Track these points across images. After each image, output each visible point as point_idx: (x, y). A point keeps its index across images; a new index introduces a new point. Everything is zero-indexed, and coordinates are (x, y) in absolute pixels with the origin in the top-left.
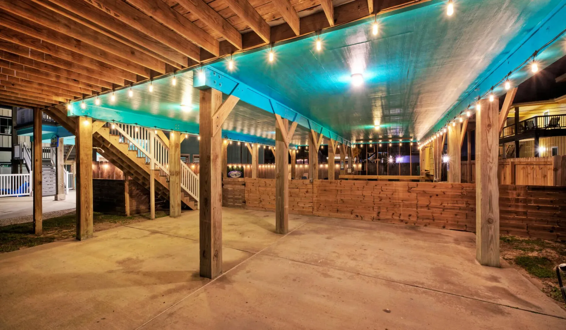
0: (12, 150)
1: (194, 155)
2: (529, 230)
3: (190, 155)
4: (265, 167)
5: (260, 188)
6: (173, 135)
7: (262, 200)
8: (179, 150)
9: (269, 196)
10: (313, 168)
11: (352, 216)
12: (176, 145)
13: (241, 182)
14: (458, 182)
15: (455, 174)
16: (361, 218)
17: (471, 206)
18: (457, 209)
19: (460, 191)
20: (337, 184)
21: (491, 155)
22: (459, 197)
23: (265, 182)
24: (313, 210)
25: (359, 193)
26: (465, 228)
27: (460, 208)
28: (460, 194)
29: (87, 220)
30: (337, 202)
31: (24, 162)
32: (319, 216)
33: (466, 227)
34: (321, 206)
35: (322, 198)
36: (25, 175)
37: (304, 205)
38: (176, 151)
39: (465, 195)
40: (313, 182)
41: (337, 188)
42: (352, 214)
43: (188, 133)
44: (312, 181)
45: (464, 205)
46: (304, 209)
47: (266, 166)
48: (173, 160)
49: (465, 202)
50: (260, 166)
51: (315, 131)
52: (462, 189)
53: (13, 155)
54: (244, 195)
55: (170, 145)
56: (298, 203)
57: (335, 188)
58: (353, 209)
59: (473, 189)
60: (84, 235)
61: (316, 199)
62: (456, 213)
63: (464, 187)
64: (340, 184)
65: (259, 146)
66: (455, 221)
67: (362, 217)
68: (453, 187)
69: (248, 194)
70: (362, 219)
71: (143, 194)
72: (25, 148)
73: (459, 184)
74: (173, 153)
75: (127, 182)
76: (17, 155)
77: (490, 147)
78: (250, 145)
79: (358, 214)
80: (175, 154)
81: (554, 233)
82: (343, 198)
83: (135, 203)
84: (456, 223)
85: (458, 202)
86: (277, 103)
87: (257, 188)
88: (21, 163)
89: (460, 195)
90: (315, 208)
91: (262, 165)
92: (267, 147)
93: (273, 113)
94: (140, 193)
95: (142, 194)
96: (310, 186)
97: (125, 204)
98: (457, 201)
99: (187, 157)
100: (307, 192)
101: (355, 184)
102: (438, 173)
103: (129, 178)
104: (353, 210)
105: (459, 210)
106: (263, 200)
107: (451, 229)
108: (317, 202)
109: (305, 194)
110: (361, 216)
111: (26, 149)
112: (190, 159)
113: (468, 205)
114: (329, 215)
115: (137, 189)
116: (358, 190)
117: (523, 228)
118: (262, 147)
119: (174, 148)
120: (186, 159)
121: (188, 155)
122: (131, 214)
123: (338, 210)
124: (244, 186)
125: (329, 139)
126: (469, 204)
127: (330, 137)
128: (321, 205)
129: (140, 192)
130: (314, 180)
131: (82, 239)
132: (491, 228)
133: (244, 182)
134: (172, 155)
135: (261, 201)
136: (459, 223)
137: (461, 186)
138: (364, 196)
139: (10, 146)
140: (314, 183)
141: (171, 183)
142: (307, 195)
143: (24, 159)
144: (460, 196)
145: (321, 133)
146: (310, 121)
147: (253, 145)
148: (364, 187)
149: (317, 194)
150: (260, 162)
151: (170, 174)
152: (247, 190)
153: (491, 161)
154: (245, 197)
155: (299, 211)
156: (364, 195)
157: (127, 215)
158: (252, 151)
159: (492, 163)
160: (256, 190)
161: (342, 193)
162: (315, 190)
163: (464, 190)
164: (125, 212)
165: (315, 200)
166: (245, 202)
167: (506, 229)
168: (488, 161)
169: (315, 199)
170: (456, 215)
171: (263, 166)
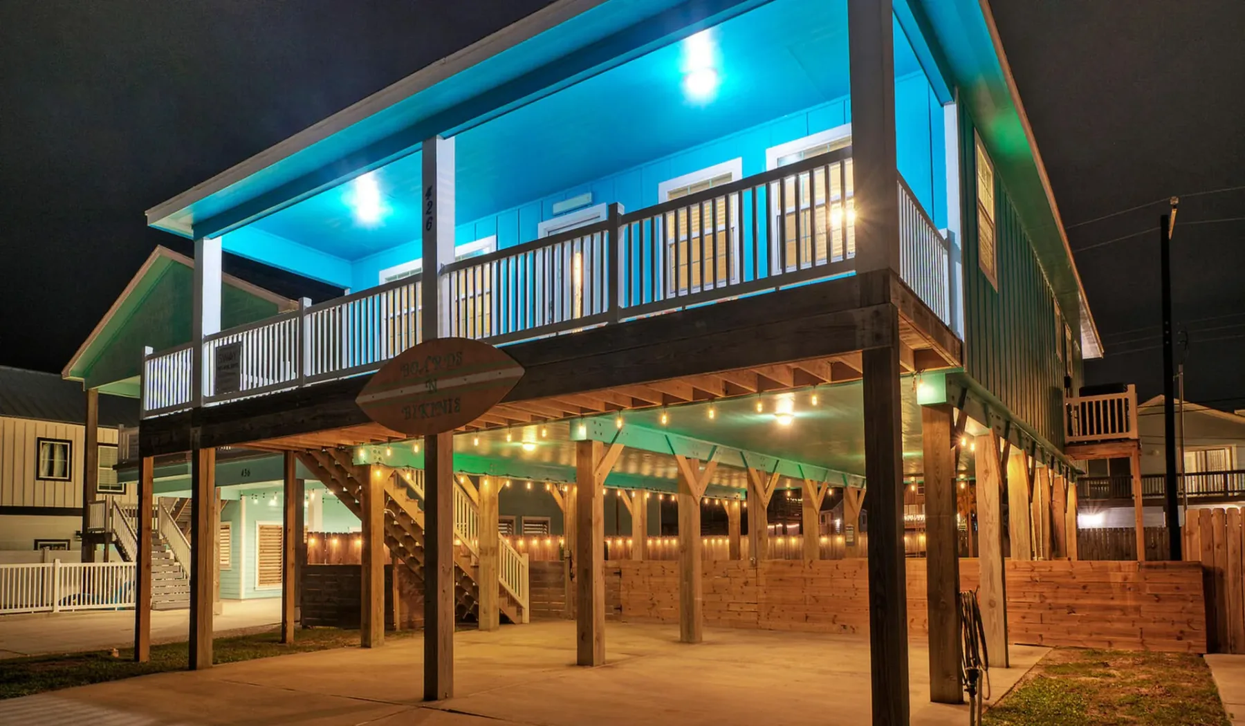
0: (84, 512)
1: (524, 518)
2: (1144, 638)
3: (516, 519)
4: (663, 544)
5: (652, 579)
6: (486, 484)
7: (657, 603)
8: (496, 508)
9: (670, 594)
10: (757, 539)
11: (835, 627)
12: (492, 500)
13: (612, 568)
14: (1027, 559)
15: (1019, 544)
16: (852, 630)
17: (1048, 601)
18: (1024, 607)
19: (1029, 575)
20: (804, 567)
21: (990, 513)
22: (1026, 586)
23: (663, 567)
24: (758, 619)
25: (847, 583)
26: (1038, 641)
27: (1030, 606)
28: (1029, 580)
29: (377, 619)
30: (805, 601)
31: (114, 538)
32: (770, 629)
33: (1042, 639)
34: (775, 610)
35: (777, 595)
36: (115, 565)
37: (741, 608)
38: (490, 511)
39: (1037, 581)
40: (756, 565)
41: (805, 575)
42: (834, 623)
43: (509, 477)
44: (754, 562)
45: (1037, 600)
46: (741, 617)
47: (666, 542)
48: (486, 528)
49: (1038, 594)
50: (650, 542)
51: (759, 468)
52: (1032, 571)
53: (86, 523)
54: (619, 595)
55: (479, 500)
56: (728, 605)
57: (799, 575)
58: (835, 614)
59: (1050, 571)
60: (374, 640)
61: (765, 596)
62: (1022, 615)
63: (1034, 567)
64: (811, 567)
65: (647, 495)
66: (1022, 629)
67: (854, 629)
68: (1016, 567)
69: (626, 592)
70: (854, 632)
71: (419, 591)
72: (117, 507)
73: (1027, 563)
74: (486, 514)
75: (396, 568)
76: (97, 522)
77: (988, 500)
78: (628, 493)
79: (844, 624)
80: (490, 517)
81: (1184, 642)
82: (815, 594)
83: (406, 610)
84: (1024, 632)
85: (1026, 594)
86: (678, 438)
87: (646, 579)
88: (107, 540)
89: (1029, 582)
90: (763, 614)
91: (655, 539)
92: (667, 497)
93: (672, 453)
94: (414, 589)
95: (417, 592)
96: (752, 573)
97: (393, 609)
98: (1024, 593)
99: (511, 522)
100: (746, 583)
101: (839, 567)
102: (1041, 547)
103: (401, 562)
104: (835, 616)
105: (1029, 608)
106: (658, 601)
107: (1016, 644)
108: (766, 603)
109: (742, 587)
110: (851, 627)
111: (119, 510)
112: (517, 526)
113: (1042, 599)
114: (790, 626)
115: (411, 583)
116: (845, 578)
117: (1135, 636)
118: (654, 496)
119: (487, 507)
120: (508, 527)
121: (513, 518)
122: (401, 628)
123: (807, 617)
124: (618, 577)
125: (803, 480)
126: (1046, 598)
127: (803, 476)
128: (773, 607)
129: (414, 587)
130: (758, 561)
131: (372, 645)
132: (993, 613)
133: (619, 568)
134: (483, 519)
135: (654, 605)
136: (1029, 632)
137: (1029, 566)
138: (857, 589)
139: (80, 505)
140: (759, 565)
141: (481, 569)
142: (747, 589)
143: (114, 531)
144: (1029, 584)
145: (774, 471)
146: (746, 453)
147: (633, 494)
148: (855, 572)
149: (765, 588)
150: (651, 532)
151: (481, 553)
152: (624, 585)
153: (991, 521)
154: (619, 599)
155: (730, 620)
156: (856, 587)
157: (395, 629)
158: (633, 507)
159: (991, 523)
160: (644, 582)
161: (813, 585)
162: (762, 582)
163: (1036, 573)
164: (393, 623)
165: (763, 599)
166: (620, 609)
167: (1108, 638)
168: (987, 521)
169: (762, 596)
170: (1024, 618)
171: (659, 542)
